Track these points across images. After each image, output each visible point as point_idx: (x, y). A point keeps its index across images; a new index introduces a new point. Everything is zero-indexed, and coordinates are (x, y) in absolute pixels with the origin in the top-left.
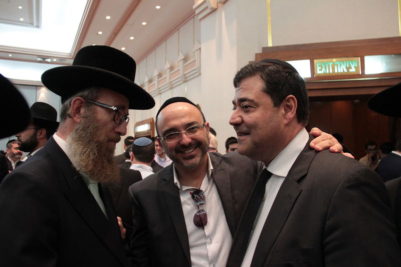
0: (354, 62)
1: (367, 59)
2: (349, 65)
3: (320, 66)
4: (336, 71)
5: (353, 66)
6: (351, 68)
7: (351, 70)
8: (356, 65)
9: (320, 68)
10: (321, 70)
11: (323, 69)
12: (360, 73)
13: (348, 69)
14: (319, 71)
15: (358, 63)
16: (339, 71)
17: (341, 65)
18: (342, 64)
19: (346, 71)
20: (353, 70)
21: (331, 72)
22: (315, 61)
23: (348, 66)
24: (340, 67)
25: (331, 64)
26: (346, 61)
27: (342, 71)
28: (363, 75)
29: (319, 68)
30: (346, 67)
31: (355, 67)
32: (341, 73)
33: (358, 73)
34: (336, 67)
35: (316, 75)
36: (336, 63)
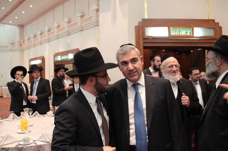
1: (195, 29)
2: (187, 31)
3: (173, 31)
5: (188, 32)
6: (188, 33)
7: (187, 34)
8: (190, 32)
11: (175, 32)
12: (192, 35)
14: (173, 33)
15: (191, 31)
18: (183, 30)
19: (185, 34)
21: (178, 34)
22: (171, 28)
23: (186, 32)
24: (183, 32)
25: (178, 30)
26: (185, 29)
28: (193, 37)
30: (185, 32)
31: (189, 33)
32: (183, 35)
33: (191, 36)
34: (180, 32)
35: (171, 35)
36: (181, 30)
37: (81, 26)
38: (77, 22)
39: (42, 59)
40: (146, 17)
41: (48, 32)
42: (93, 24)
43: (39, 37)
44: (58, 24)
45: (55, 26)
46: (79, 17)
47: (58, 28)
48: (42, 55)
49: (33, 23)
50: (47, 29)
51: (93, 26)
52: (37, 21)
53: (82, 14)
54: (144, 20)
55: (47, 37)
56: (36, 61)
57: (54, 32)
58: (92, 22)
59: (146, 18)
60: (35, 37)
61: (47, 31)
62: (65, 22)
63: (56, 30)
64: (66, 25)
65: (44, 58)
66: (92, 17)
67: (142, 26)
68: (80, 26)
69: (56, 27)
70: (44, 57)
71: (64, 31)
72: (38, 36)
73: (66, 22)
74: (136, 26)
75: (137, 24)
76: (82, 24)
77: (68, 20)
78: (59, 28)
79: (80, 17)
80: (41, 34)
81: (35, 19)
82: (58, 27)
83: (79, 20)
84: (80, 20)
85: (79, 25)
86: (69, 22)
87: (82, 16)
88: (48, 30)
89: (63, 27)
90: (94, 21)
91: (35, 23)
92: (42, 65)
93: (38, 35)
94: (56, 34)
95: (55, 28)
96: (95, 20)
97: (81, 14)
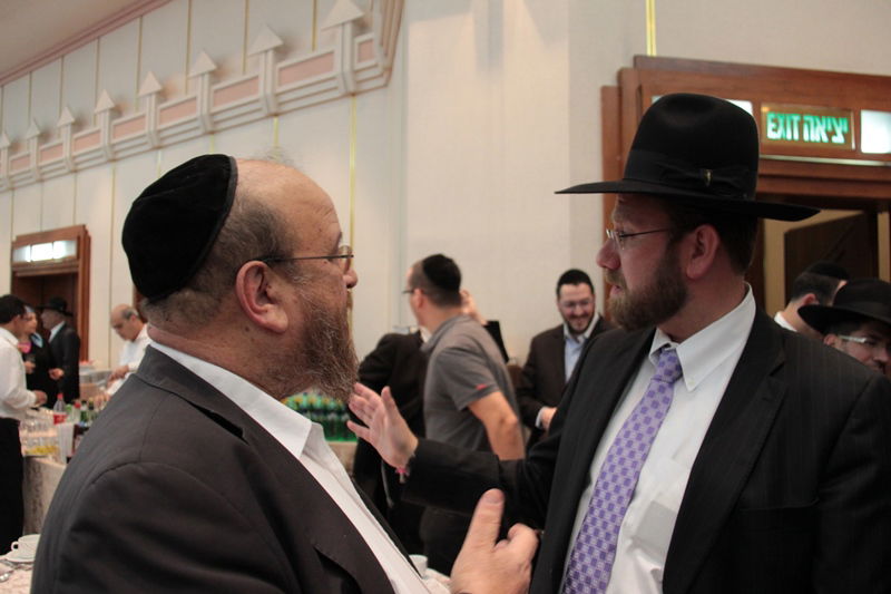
0: (841, 121)
2: (833, 126)
3: (773, 121)
4: (806, 138)
5: (839, 131)
6: (836, 134)
7: (834, 139)
8: (846, 129)
9: (773, 126)
10: (775, 130)
11: (780, 128)
12: (852, 147)
13: (831, 134)
14: (773, 134)
16: (813, 139)
17: (815, 125)
18: (818, 120)
19: (825, 139)
20: (839, 139)
21: (796, 137)
23: (830, 128)
24: (818, 130)
25: (796, 118)
26: (827, 116)
27: (818, 140)
28: (857, 154)
29: (771, 126)
30: (827, 131)
31: (844, 134)
32: (815, 143)
33: (848, 148)
34: (806, 127)
35: (764, 141)
36: (806, 118)
37: (277, 95)
38: (256, 77)
39: (79, 238)
40: (651, 52)
41: (112, 118)
42: (336, 88)
43: (65, 137)
44: (161, 82)
45: (149, 91)
46: (266, 52)
47: (159, 102)
48: (79, 222)
49: (35, 74)
51: (336, 94)
52: (55, 66)
53: (282, 38)
54: (643, 61)
55: (104, 140)
56: (49, 245)
57: (143, 117)
58: (332, 79)
59: (649, 54)
60: (44, 136)
61: (104, 111)
62: (197, 76)
63: (149, 107)
64: (202, 88)
65: (86, 232)
66: (332, 53)
69: (150, 95)
70: (89, 228)
71: (192, 117)
72: (59, 136)
73: (203, 75)
74: (605, 90)
75: (609, 81)
76: (280, 85)
77: (212, 67)
78: (165, 100)
80: (78, 125)
81: (47, 57)
82: (162, 95)
84: (274, 67)
86: (217, 74)
87: (282, 52)
88: (112, 110)
89: (183, 98)
90: (343, 74)
92: (78, 266)
93: (59, 129)
94: (149, 127)
95: (148, 99)
96: (347, 68)
97: (278, 42)
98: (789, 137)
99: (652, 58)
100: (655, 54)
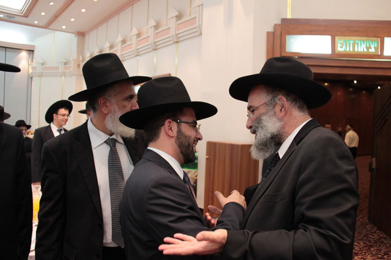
0: (374, 42)
1: (387, 40)
2: (369, 44)
3: (340, 43)
4: (356, 50)
5: (372, 46)
6: (371, 48)
7: (370, 50)
8: (376, 46)
9: (341, 45)
10: (341, 47)
11: (344, 47)
12: (379, 54)
13: (368, 48)
14: (340, 49)
15: (378, 43)
16: (359, 50)
17: (361, 44)
18: (362, 43)
19: (365, 50)
20: (372, 50)
21: (351, 50)
22: (337, 38)
23: (368, 46)
24: (362, 47)
25: (352, 42)
26: (367, 40)
27: (362, 50)
28: (381, 56)
29: (339, 45)
30: (366, 47)
31: (375, 48)
32: (361, 52)
33: (377, 54)
34: (356, 45)
35: (336, 52)
36: (356, 42)
38: (170, 28)
40: (289, 16)
41: (122, 44)
44: (138, 31)
46: (173, 17)
47: (138, 38)
49: (99, 28)
50: (120, 39)
51: (197, 34)
52: (105, 25)
53: (178, 12)
54: (284, 21)
55: (119, 53)
58: (196, 28)
59: (288, 18)
61: (119, 42)
62: (150, 28)
64: (151, 32)
66: (195, 17)
67: (281, 33)
68: (174, 33)
72: (105, 51)
73: (152, 27)
74: (268, 33)
75: (271, 29)
77: (155, 24)
79: (174, 19)
80: (111, 47)
82: (139, 35)
83: (172, 24)
84: (176, 24)
85: (172, 32)
86: (157, 27)
87: (179, 17)
89: (146, 36)
90: (199, 25)
91: (102, 29)
93: (105, 48)
94: (134, 47)
95: (133, 37)
96: (201, 23)
98: (348, 50)
99: (289, 19)
100: (290, 17)
